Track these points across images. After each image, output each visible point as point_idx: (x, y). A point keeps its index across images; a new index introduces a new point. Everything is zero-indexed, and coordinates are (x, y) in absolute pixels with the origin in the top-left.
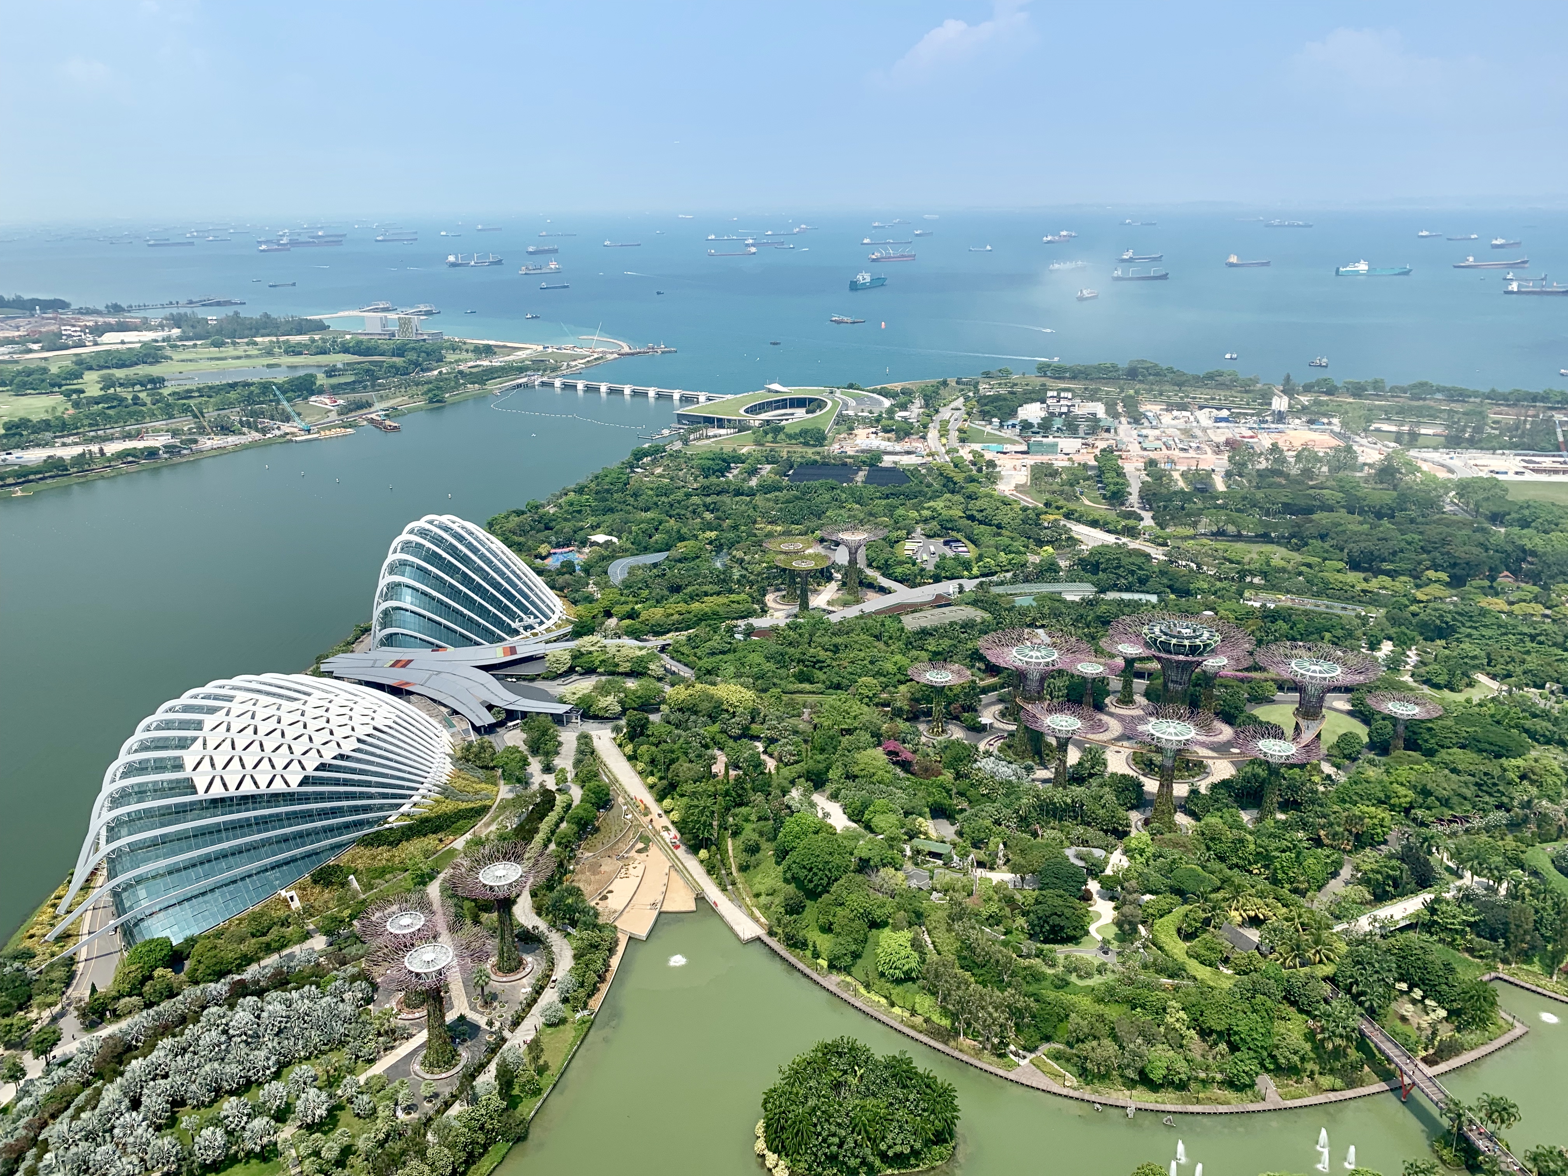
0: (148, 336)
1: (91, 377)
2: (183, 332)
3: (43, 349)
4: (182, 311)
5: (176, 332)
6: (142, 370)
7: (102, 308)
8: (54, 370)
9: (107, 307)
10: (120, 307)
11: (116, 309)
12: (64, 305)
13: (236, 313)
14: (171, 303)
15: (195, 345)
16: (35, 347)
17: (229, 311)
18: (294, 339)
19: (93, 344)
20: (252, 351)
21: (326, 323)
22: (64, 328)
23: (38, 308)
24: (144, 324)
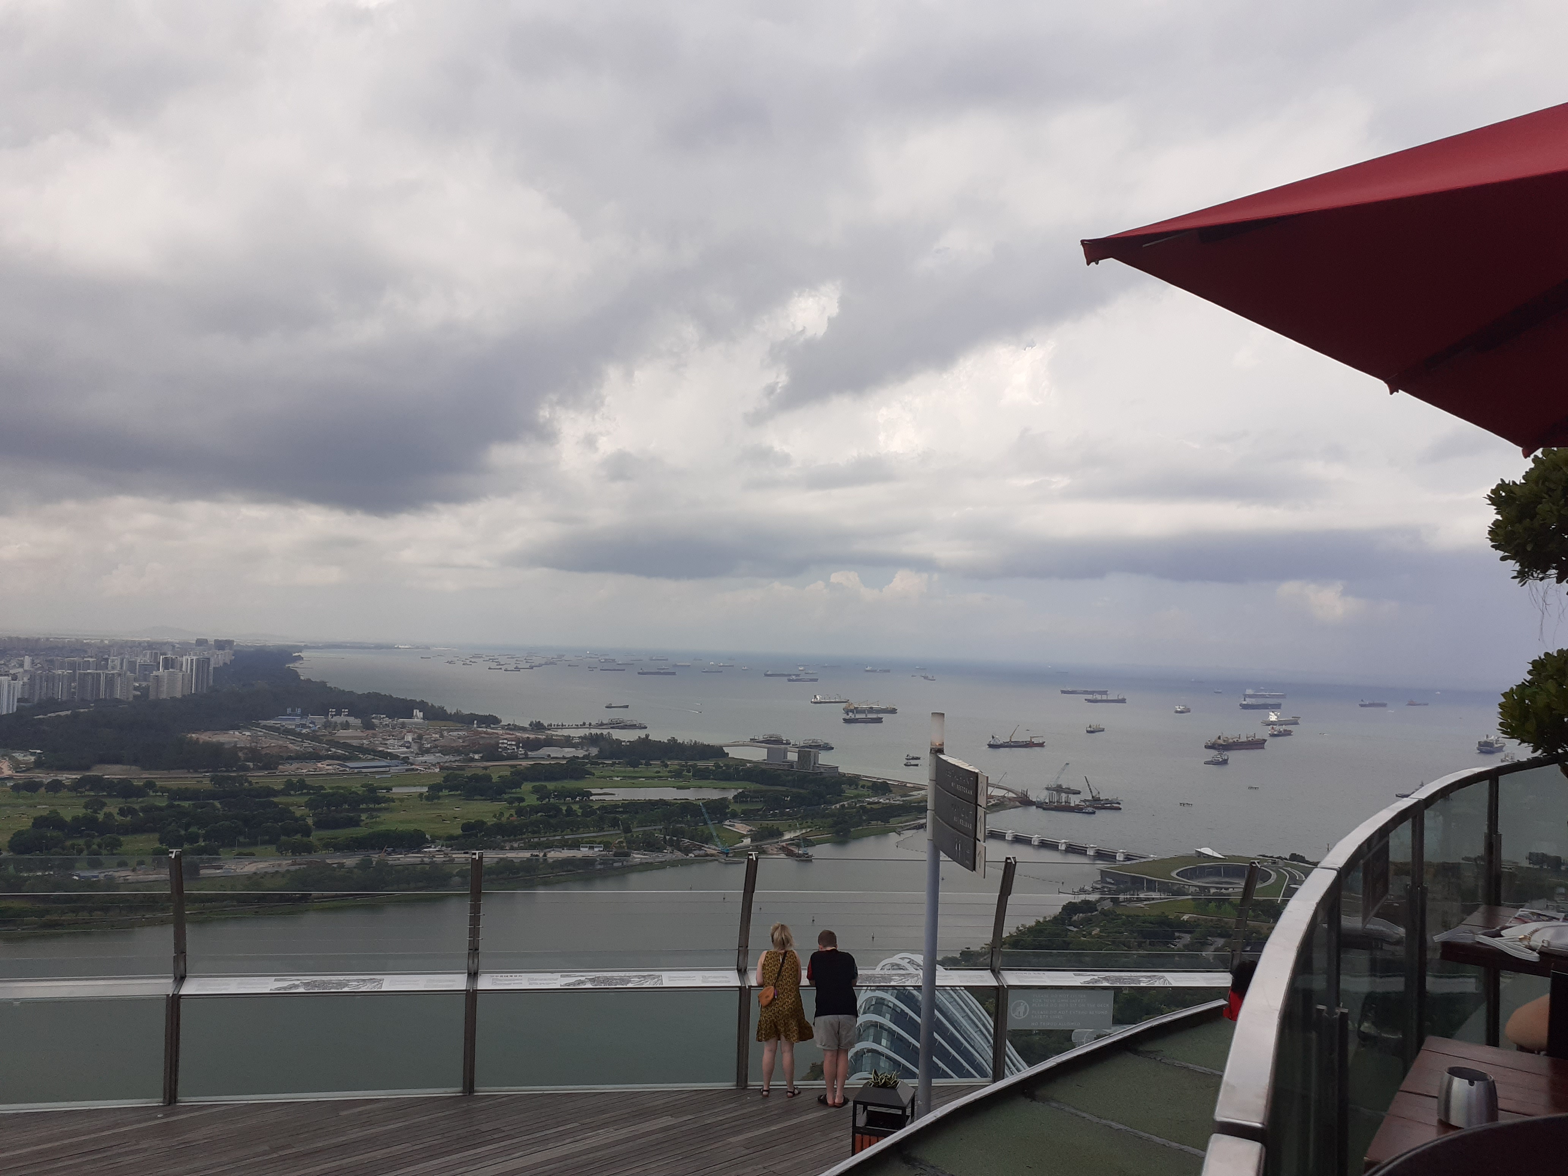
0: (569, 752)
1: (527, 787)
2: (600, 752)
3: (482, 759)
4: (599, 732)
5: (594, 751)
6: (571, 784)
7: (527, 726)
8: (495, 778)
9: (531, 724)
10: (542, 725)
11: (538, 726)
12: (491, 720)
13: (647, 736)
14: (584, 724)
15: (613, 764)
16: (477, 757)
17: (642, 734)
18: (701, 764)
19: (526, 757)
20: (664, 772)
21: (726, 750)
22: (501, 741)
23: (475, 722)
24: (567, 742)
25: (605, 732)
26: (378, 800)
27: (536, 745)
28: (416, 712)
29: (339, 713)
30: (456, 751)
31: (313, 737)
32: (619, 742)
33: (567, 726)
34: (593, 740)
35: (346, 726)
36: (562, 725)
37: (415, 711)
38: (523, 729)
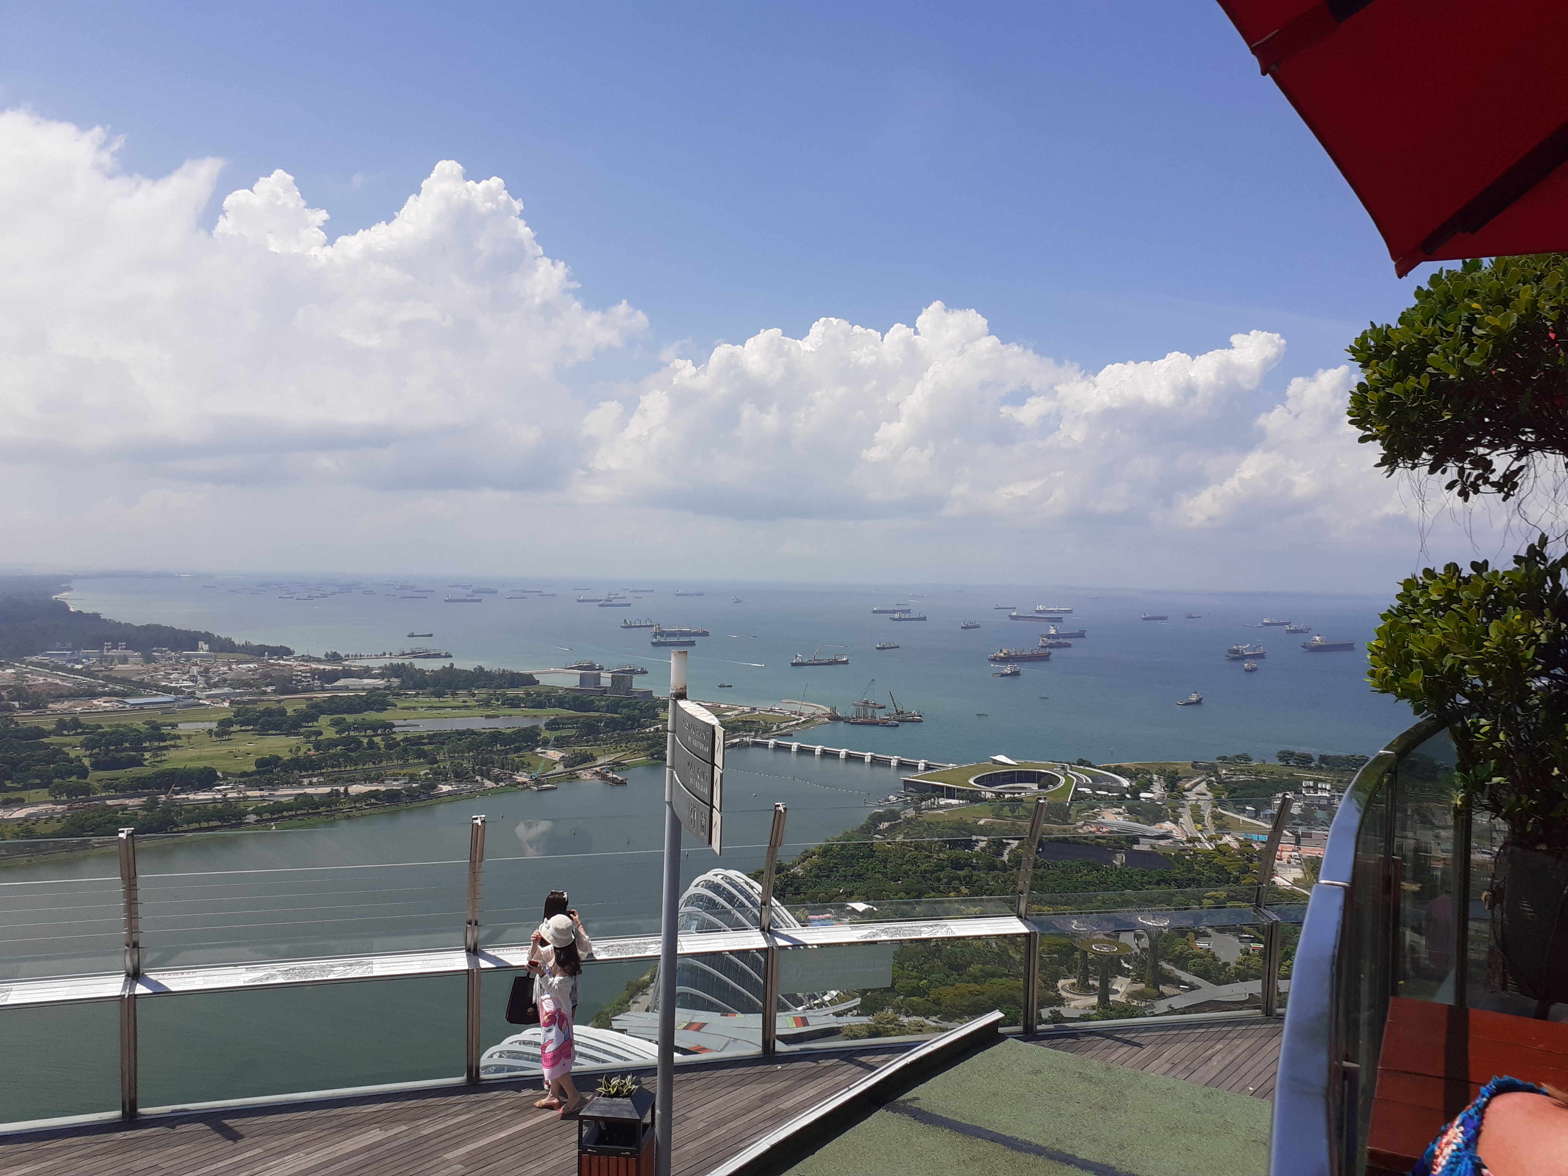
0: (369, 683)
1: (324, 720)
2: (403, 682)
3: (276, 692)
4: (400, 662)
5: (396, 681)
6: (372, 716)
7: (323, 657)
8: (290, 712)
9: (327, 655)
10: (339, 655)
11: (334, 657)
12: (284, 652)
13: (452, 665)
14: (384, 654)
15: (416, 695)
16: (269, 689)
17: (446, 663)
18: (511, 692)
19: (324, 690)
20: (471, 702)
21: (536, 677)
22: (294, 674)
23: (266, 653)
24: (366, 673)
25: (407, 662)
26: (163, 738)
27: (333, 676)
28: (201, 644)
29: (115, 647)
30: (247, 684)
31: (87, 672)
32: (422, 672)
33: (365, 657)
34: (395, 671)
35: (124, 660)
36: (361, 656)
37: (200, 642)
38: (319, 661)
